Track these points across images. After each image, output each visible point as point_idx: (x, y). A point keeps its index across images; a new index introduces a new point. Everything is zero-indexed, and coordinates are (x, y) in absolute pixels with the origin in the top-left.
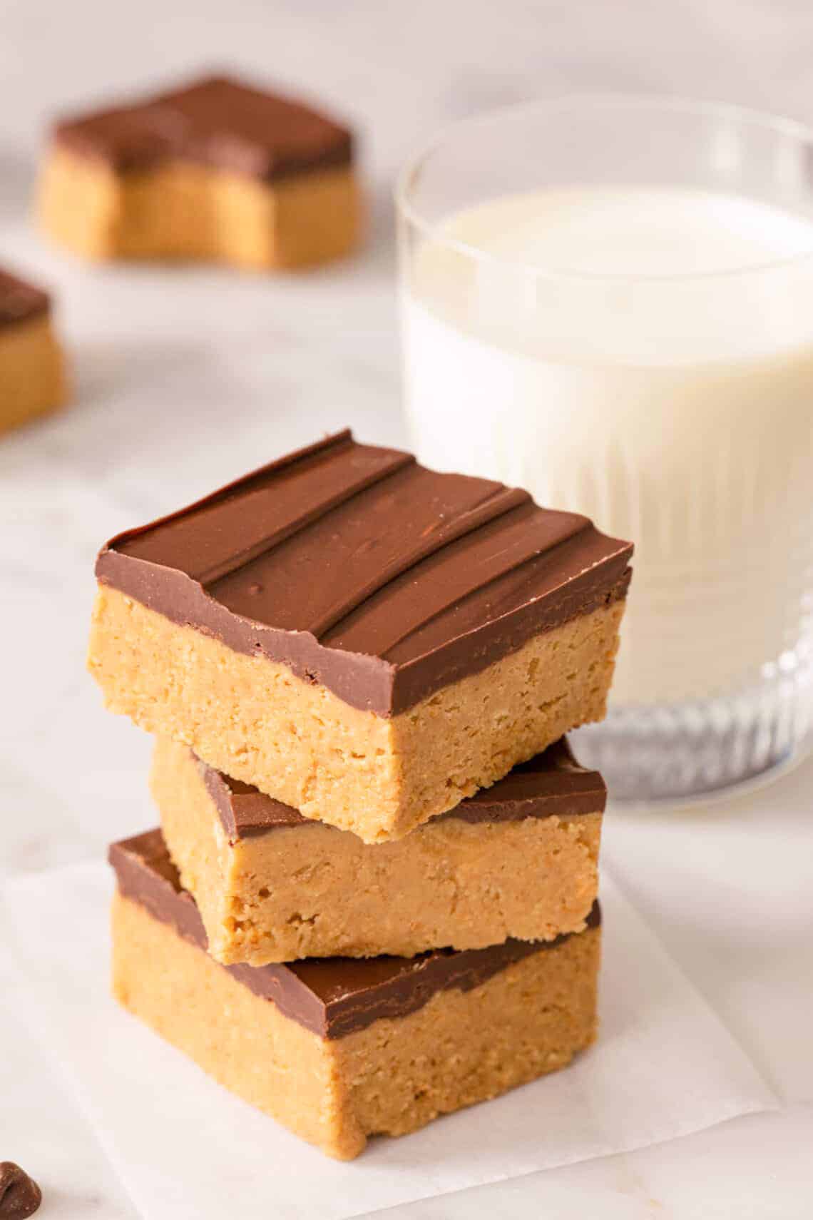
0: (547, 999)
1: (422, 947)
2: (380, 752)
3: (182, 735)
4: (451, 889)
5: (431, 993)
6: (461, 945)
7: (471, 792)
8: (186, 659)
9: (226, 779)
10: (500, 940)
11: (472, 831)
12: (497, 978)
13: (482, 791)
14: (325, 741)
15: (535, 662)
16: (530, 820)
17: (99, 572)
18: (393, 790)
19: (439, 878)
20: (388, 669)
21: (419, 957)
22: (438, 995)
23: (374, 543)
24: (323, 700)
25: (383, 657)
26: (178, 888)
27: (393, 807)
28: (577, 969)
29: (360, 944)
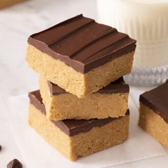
0: (118, 129)
1: (91, 118)
2: (82, 80)
3: (43, 74)
4: (97, 107)
5: (92, 128)
6: (99, 118)
7: (101, 88)
8: (44, 59)
9: (51, 83)
10: (107, 117)
11: (101, 95)
12: (107, 125)
13: (104, 88)
14: (71, 77)
15: (115, 63)
16: (113, 94)
17: (28, 41)
18: (84, 88)
19: (94, 104)
20: (83, 65)
21: (90, 120)
22: (94, 128)
23: (84, 38)
24: (71, 69)
25: (83, 62)
26: (42, 103)
27: (84, 91)
28: (124, 123)
29: (78, 117)
